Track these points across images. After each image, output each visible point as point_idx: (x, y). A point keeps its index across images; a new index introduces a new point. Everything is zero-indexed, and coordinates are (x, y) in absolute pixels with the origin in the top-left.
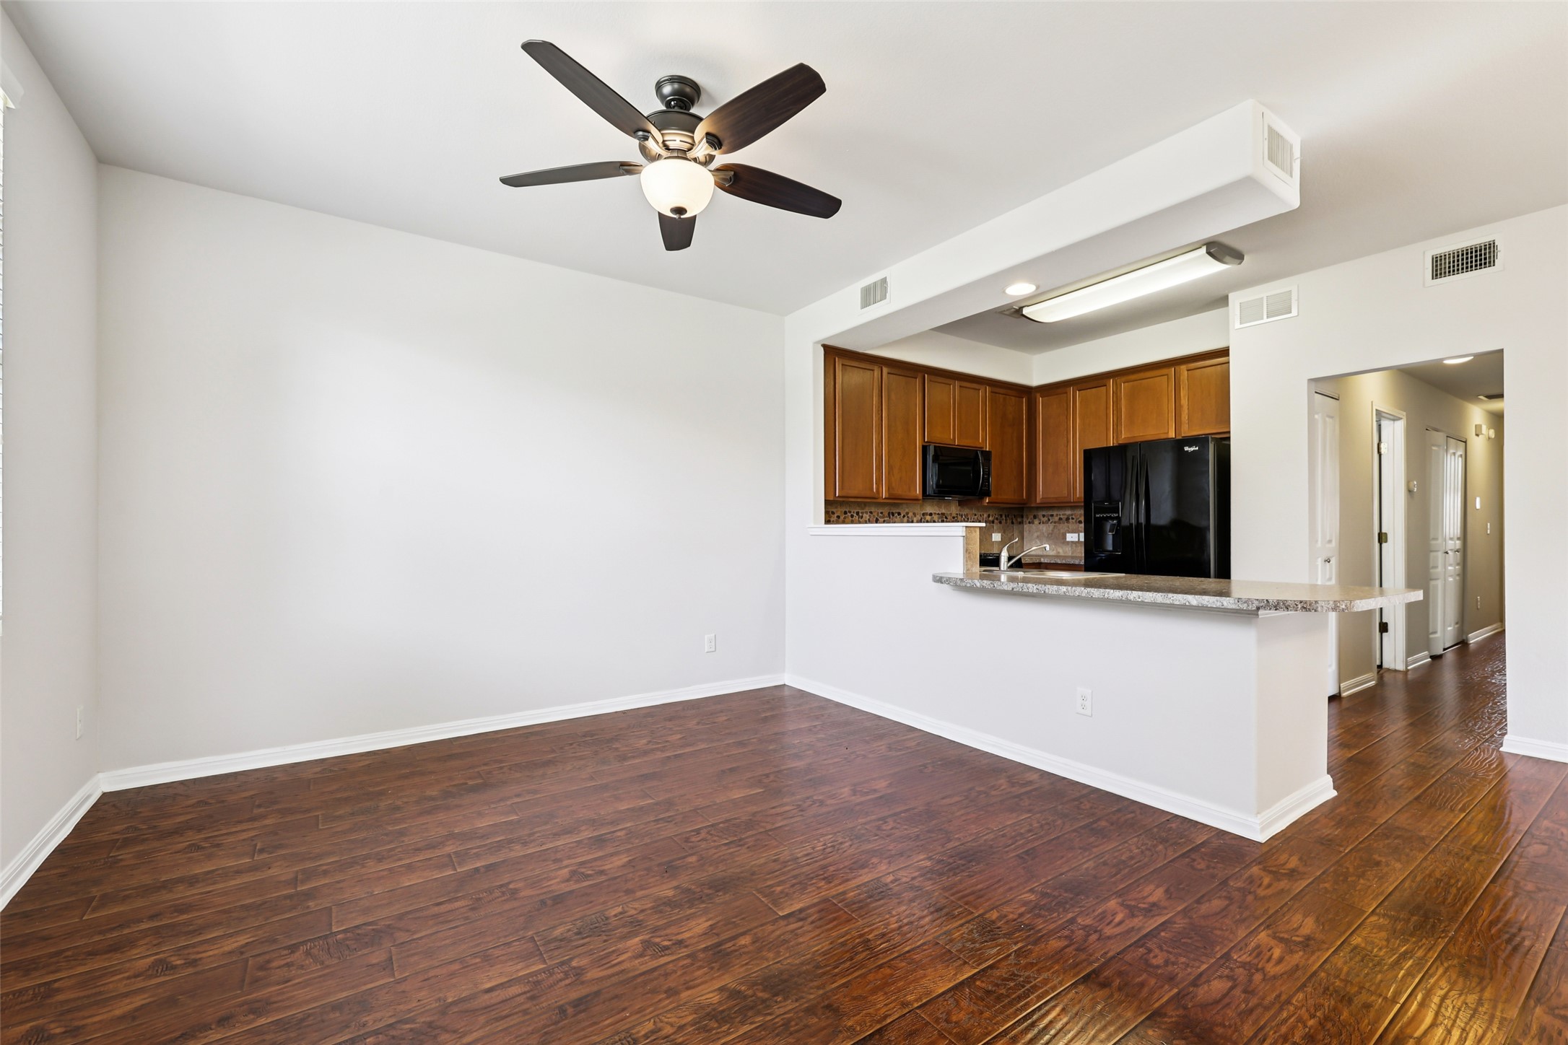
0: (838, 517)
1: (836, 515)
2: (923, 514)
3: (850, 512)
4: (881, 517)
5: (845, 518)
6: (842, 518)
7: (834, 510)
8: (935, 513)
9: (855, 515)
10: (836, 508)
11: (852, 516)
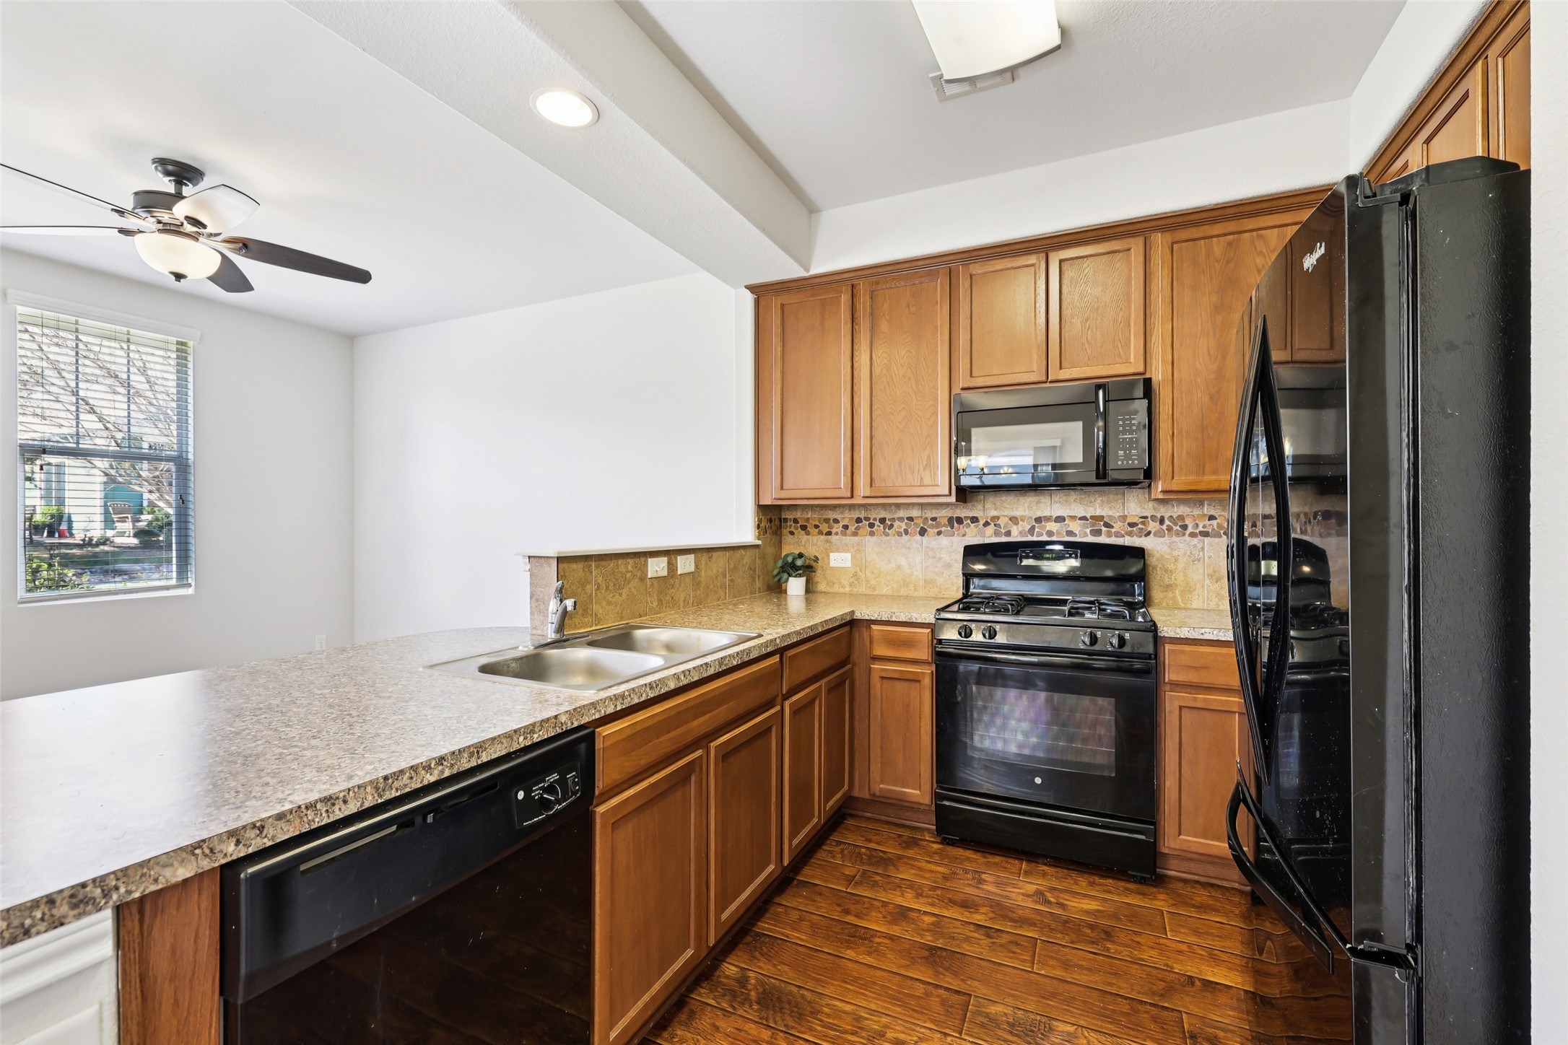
0: (846, 527)
1: (841, 524)
2: (1038, 520)
3: (867, 519)
4: (932, 527)
5: (857, 528)
6: (852, 528)
7: (838, 517)
8: (1073, 518)
9: (877, 523)
10: (842, 513)
11: (871, 525)
